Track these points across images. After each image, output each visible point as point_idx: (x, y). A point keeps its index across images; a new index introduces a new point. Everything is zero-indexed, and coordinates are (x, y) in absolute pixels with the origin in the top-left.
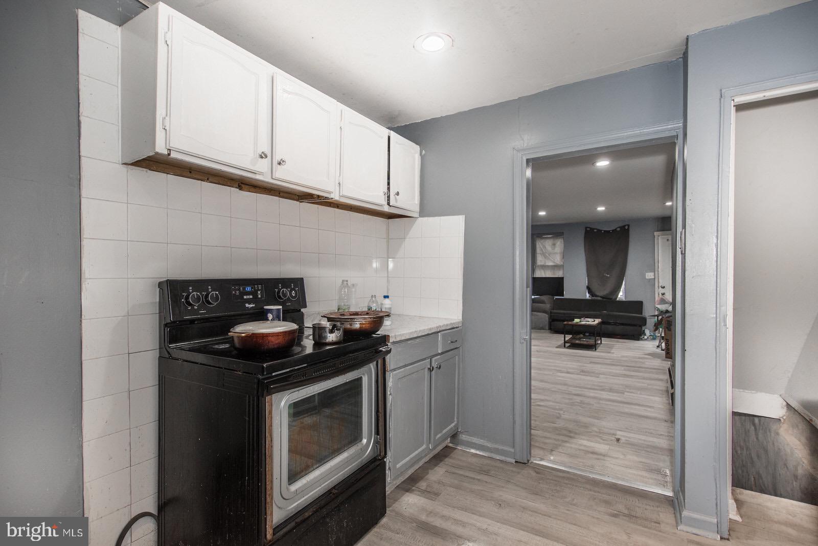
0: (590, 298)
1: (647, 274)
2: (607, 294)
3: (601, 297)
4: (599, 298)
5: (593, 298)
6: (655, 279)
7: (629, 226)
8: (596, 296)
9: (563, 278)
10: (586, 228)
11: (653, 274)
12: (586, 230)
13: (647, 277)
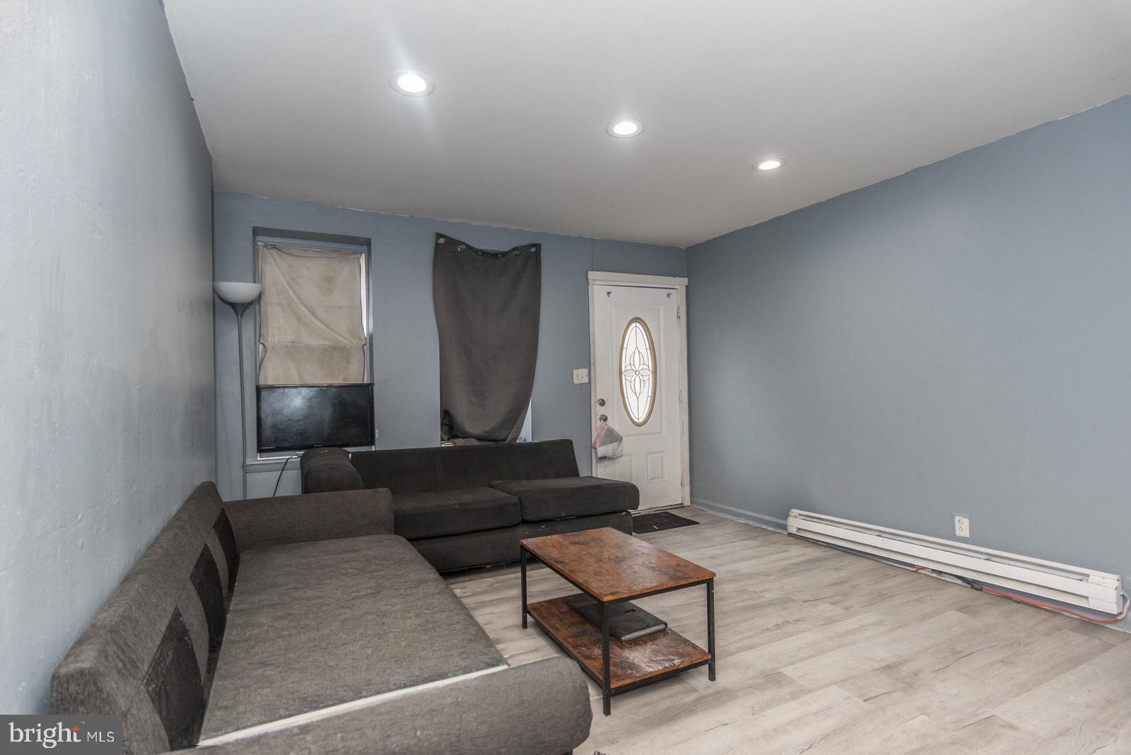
0: (450, 444)
1: (575, 372)
2: (493, 428)
3: (479, 439)
4: (474, 442)
5: (460, 442)
6: (590, 382)
7: (538, 246)
8: (467, 436)
9: (372, 385)
10: (439, 236)
11: (586, 371)
12: (437, 245)
13: (576, 381)
